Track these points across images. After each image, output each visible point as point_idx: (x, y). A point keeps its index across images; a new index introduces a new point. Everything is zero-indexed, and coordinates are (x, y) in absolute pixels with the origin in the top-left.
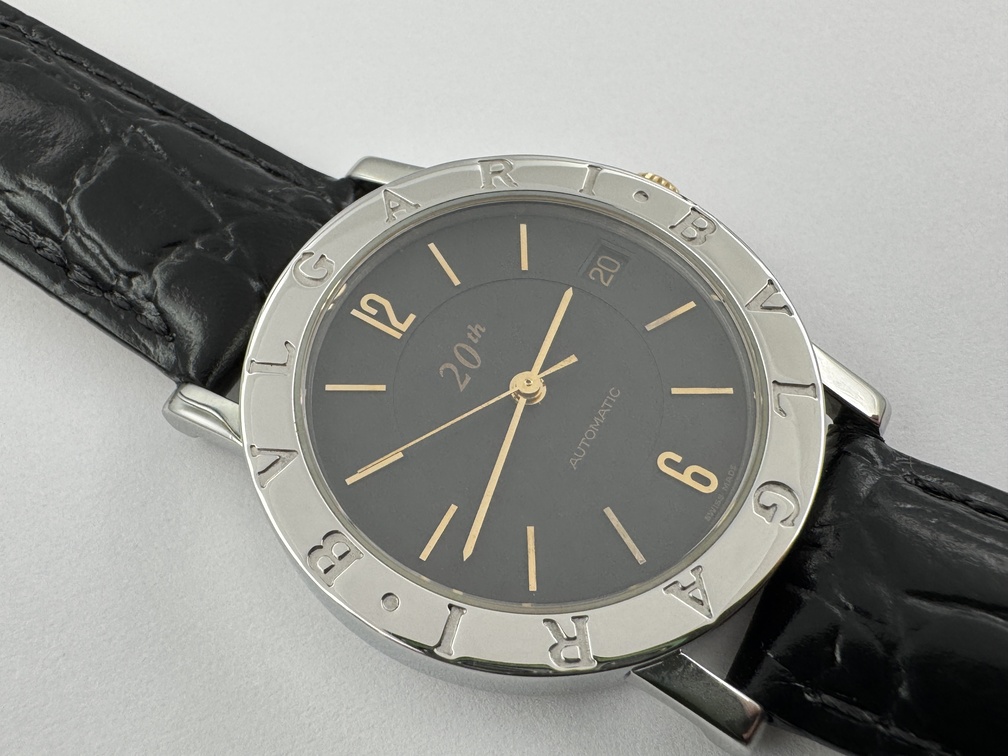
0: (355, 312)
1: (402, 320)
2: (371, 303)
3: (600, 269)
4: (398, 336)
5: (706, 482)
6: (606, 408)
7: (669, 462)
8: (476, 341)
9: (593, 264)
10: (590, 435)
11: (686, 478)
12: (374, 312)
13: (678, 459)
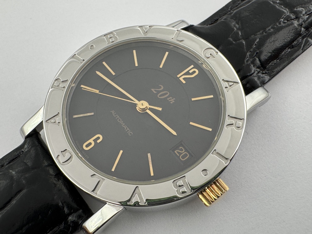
0: (192, 66)
1: (184, 79)
2: (194, 72)
3: (184, 152)
4: (178, 76)
5: (87, 146)
6: (127, 129)
7: (98, 138)
8: (168, 99)
9: (186, 150)
10: (120, 120)
11: (91, 141)
12: (191, 72)
13: (98, 141)
